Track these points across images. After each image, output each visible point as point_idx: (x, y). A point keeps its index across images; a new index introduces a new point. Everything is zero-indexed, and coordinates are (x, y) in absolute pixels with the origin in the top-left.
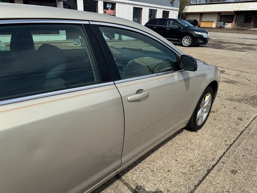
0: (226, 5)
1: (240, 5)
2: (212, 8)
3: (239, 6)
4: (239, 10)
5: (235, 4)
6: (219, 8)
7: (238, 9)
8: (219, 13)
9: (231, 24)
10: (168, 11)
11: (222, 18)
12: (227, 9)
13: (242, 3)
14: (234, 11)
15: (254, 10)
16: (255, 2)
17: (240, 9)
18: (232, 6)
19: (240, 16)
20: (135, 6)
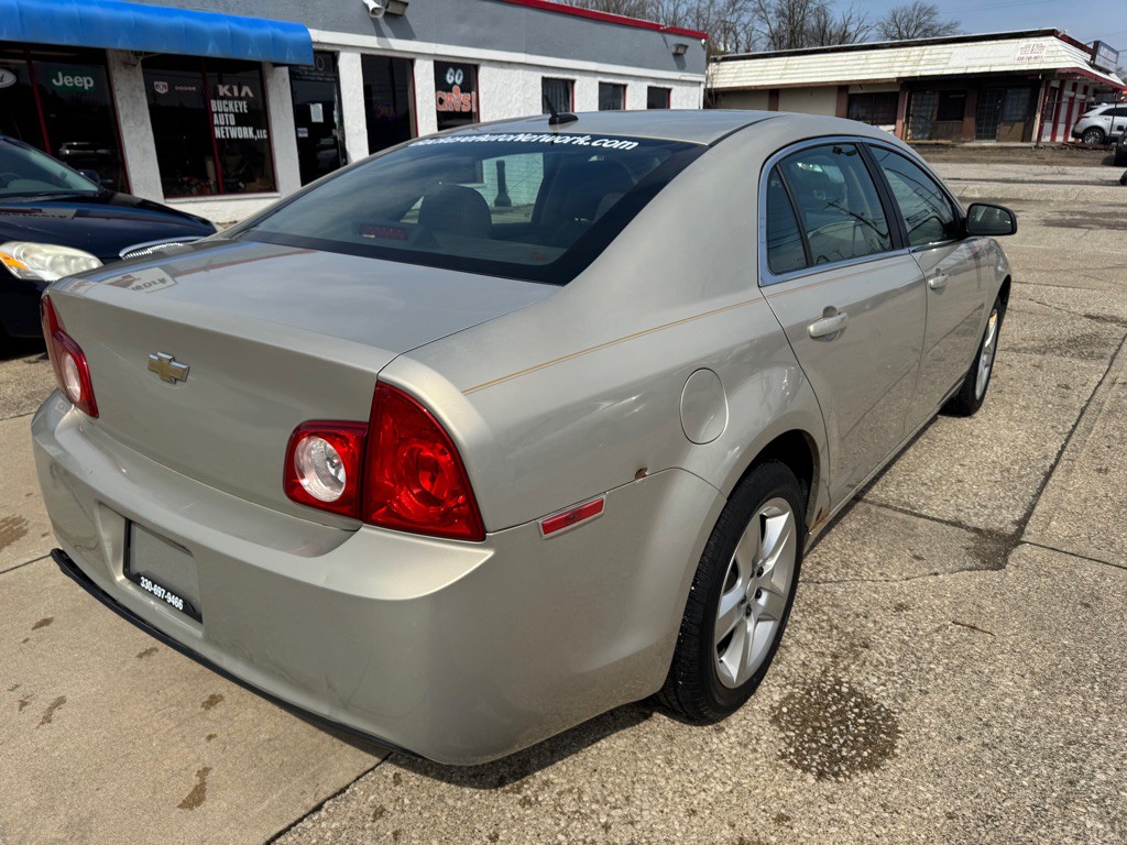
0: (864, 57)
1: (916, 53)
2: (812, 70)
3: (916, 58)
4: (917, 74)
5: (897, 50)
6: (839, 68)
7: (910, 68)
8: (842, 89)
9: (892, 127)
10: (667, 86)
11: (855, 106)
12: (870, 71)
13: (924, 48)
14: (899, 79)
15: (969, 71)
16: (969, 44)
17: (920, 68)
18: (887, 60)
19: (920, 97)
20: (547, 75)
